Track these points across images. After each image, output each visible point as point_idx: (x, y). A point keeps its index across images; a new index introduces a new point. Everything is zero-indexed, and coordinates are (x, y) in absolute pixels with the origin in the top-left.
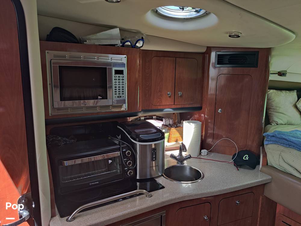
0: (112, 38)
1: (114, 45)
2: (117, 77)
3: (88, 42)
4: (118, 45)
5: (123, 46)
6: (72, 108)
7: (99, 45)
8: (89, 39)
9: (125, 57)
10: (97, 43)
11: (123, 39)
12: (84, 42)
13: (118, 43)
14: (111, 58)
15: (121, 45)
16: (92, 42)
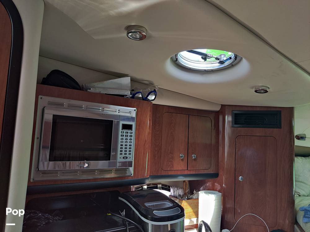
0: (121, 87)
1: (123, 96)
3: (92, 90)
4: (127, 96)
5: (133, 97)
6: (63, 171)
7: (106, 94)
8: (94, 87)
9: (135, 110)
10: (103, 92)
11: (133, 90)
12: (88, 90)
13: (128, 93)
14: (119, 110)
15: (131, 96)
16: (97, 91)
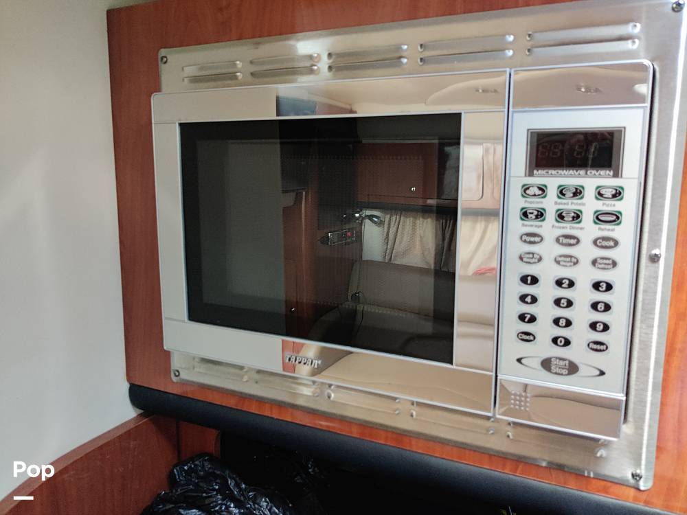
2: (552, 192)
